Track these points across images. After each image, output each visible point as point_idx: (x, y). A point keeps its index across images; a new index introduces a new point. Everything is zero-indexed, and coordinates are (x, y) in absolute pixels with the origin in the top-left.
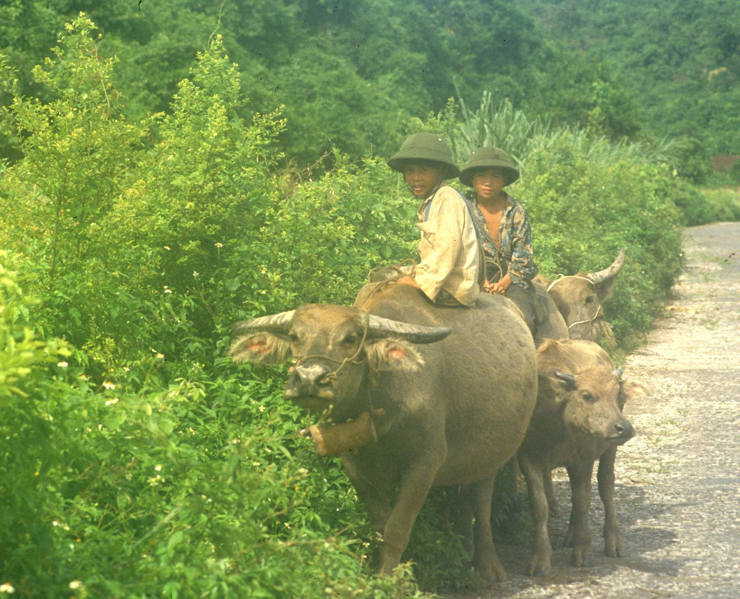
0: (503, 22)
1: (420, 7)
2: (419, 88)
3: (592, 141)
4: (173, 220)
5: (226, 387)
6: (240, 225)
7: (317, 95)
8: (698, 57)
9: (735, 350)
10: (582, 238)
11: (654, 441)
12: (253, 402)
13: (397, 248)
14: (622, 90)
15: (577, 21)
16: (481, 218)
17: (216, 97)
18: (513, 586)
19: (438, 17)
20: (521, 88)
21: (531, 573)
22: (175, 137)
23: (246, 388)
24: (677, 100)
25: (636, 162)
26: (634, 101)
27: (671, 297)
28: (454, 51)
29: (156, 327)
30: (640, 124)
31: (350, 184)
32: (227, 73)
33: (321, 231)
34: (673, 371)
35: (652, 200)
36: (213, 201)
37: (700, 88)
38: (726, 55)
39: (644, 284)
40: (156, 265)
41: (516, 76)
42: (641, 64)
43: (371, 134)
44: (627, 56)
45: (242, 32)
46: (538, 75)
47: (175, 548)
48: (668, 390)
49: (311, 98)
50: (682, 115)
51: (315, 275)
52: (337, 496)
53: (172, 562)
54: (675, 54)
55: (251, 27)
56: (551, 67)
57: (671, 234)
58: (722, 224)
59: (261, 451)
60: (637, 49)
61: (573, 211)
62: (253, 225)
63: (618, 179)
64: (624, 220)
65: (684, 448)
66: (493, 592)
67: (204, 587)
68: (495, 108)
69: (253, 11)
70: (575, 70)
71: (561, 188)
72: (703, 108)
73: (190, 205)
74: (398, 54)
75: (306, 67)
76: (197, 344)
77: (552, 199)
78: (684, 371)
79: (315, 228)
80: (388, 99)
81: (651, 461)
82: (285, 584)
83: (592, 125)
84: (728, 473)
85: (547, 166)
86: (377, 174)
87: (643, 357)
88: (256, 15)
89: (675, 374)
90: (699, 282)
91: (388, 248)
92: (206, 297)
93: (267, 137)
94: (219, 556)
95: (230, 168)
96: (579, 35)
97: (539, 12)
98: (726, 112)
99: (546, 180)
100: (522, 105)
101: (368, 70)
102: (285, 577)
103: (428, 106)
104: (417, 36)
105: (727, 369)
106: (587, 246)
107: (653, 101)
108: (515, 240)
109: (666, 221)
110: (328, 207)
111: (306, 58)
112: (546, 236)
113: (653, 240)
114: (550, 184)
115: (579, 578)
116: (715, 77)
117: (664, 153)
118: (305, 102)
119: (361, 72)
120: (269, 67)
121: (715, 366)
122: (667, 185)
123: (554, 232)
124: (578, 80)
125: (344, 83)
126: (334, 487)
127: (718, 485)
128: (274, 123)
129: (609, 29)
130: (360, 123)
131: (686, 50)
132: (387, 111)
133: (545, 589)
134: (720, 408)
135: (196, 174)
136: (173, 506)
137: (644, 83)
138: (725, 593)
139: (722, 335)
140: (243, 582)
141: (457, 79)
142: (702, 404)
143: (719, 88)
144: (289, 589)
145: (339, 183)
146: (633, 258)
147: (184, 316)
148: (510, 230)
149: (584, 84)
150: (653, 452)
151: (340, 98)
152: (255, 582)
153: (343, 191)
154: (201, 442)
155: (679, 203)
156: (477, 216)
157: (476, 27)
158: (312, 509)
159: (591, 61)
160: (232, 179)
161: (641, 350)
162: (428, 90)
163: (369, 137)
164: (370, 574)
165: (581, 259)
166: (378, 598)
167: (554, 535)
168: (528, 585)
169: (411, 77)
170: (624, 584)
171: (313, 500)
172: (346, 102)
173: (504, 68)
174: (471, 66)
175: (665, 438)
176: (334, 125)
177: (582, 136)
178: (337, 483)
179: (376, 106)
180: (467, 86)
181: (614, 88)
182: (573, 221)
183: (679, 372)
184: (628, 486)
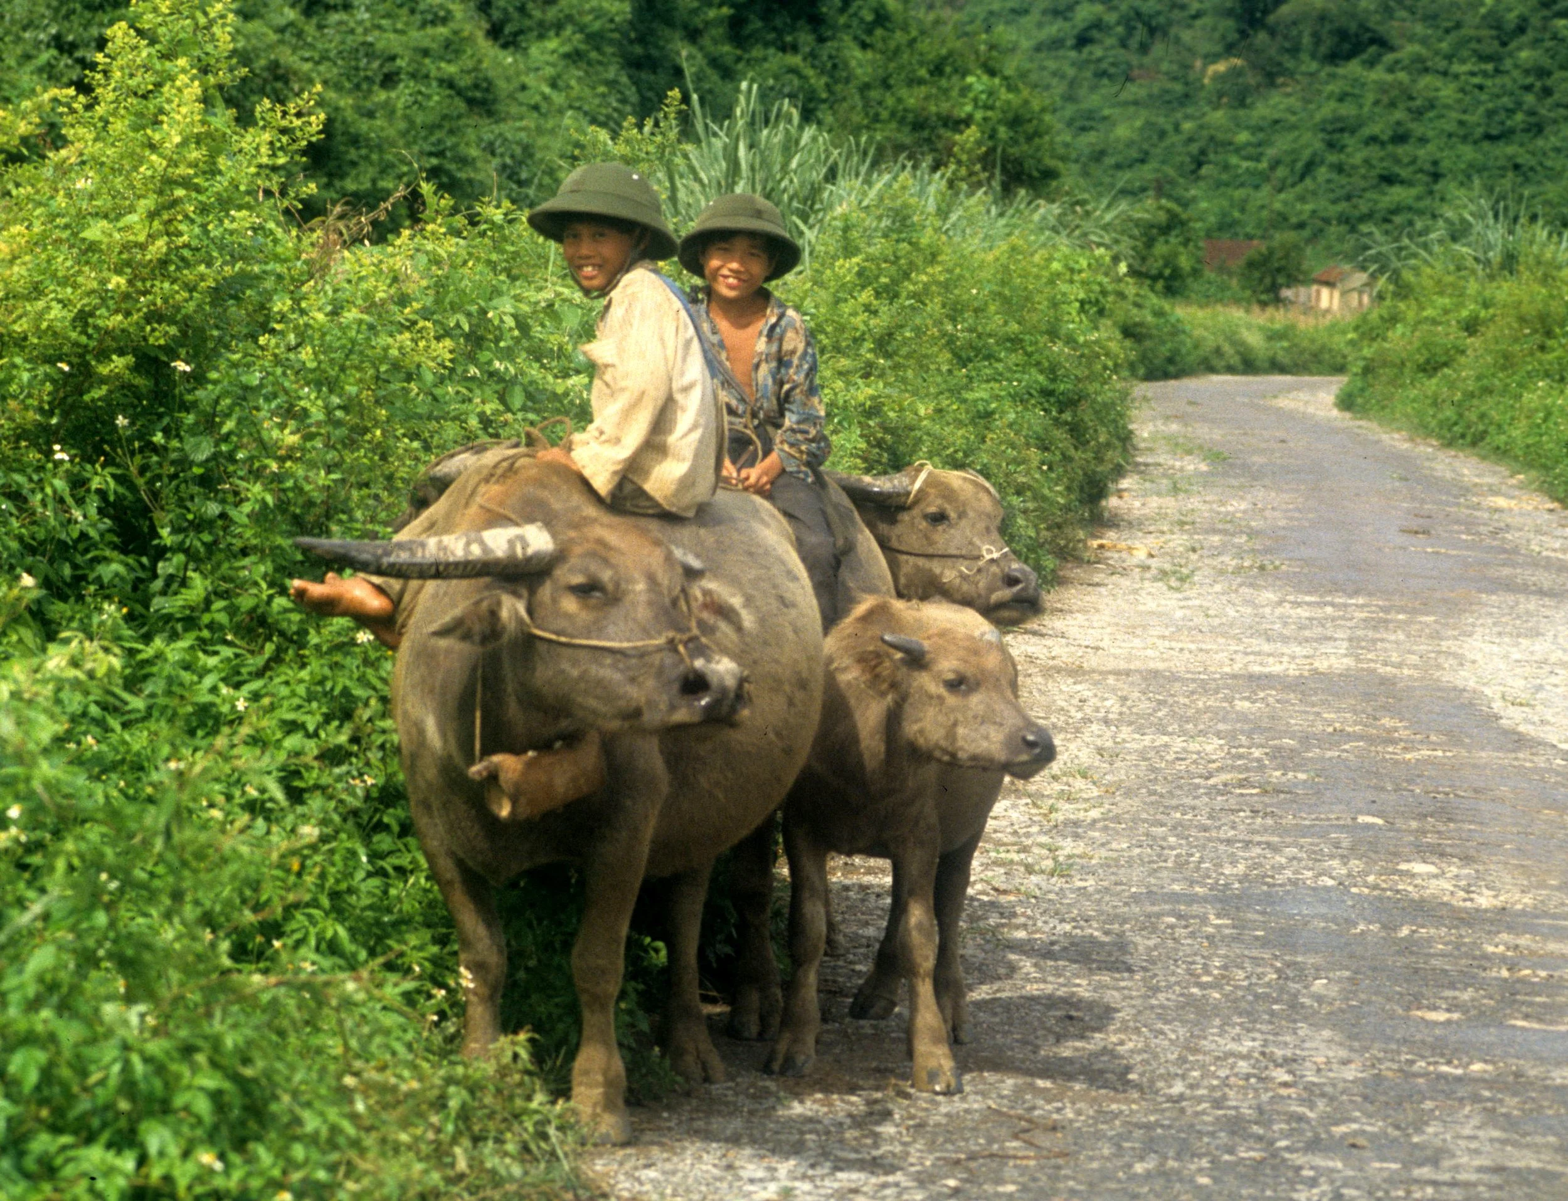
2: (611, 73)
3: (956, 195)
4: (81, 311)
5: (170, 656)
6: (217, 327)
7: (403, 76)
8: (1186, 36)
9: (1224, 635)
10: (923, 392)
11: (1044, 811)
12: (224, 690)
13: (538, 389)
14: (1025, 93)
16: (715, 339)
17: (182, 62)
18: (736, 1094)
20: (821, 82)
21: (776, 1067)
22: (96, 140)
23: (212, 661)
24: (1138, 123)
25: (1045, 244)
26: (1047, 117)
27: (1100, 521)
29: (35, 528)
31: (450, 255)
32: (206, 14)
33: (386, 349)
34: (1093, 671)
35: (1073, 322)
36: (165, 276)
37: (1186, 98)
38: (1243, 34)
39: (1046, 492)
40: (41, 401)
41: (813, 55)
42: (1070, 42)
43: (508, 161)
44: (1040, 25)
46: (855, 56)
47: (40, 979)
48: (1080, 709)
49: (389, 80)
50: (1147, 153)
51: (368, 437)
52: (385, 892)
53: (33, 1005)
54: (1140, 26)
56: (885, 41)
57: (1107, 395)
58: (1215, 378)
59: (237, 793)
60: (1060, 12)
61: (908, 334)
62: (245, 331)
63: (1005, 276)
64: (1015, 358)
65: (1105, 828)
66: (694, 1102)
67: (95, 1062)
68: (764, 118)
70: (930, 48)
71: (886, 288)
72: (1191, 140)
73: (117, 282)
76: (115, 567)
77: (867, 308)
78: (1117, 673)
80: (547, 90)
81: (1036, 850)
82: (260, 1064)
83: (959, 163)
84: (1192, 883)
85: (862, 243)
86: (505, 238)
87: (1034, 639)
89: (1096, 677)
90: (1159, 494)
91: (518, 390)
92: (143, 470)
93: (281, 148)
94: (129, 999)
95: (204, 210)
98: (1237, 150)
99: (857, 269)
100: (820, 115)
101: (508, 29)
102: (260, 1048)
105: (1205, 672)
106: (932, 406)
107: (1086, 122)
108: (786, 387)
109: (1098, 367)
110: (403, 300)
112: (848, 383)
113: (1069, 403)
114: (864, 278)
116: (1218, 78)
117: (1106, 227)
118: (376, 88)
119: (495, 32)
120: (308, 12)
121: (1179, 664)
122: (1104, 293)
123: (866, 376)
124: (937, 70)
125: (457, 52)
126: (381, 873)
127: (1167, 907)
128: (297, 122)
130: (488, 136)
131: (1161, 20)
132: (545, 115)
133: (802, 1102)
134: (1185, 750)
135: (133, 218)
136: (43, 891)
137: (1072, 84)
138: (1170, 1127)
139: (1197, 602)
140: (175, 1055)
141: (690, 57)
142: (1147, 740)
143: (1225, 100)
144: (268, 1074)
145: (427, 253)
146: (1026, 436)
147: (92, 508)
148: (774, 364)
149: (949, 78)
150: (1041, 832)
151: (448, 83)
152: (201, 1058)
153: (434, 268)
154: (114, 766)
155: (1129, 332)
156: (709, 334)
158: (334, 914)
159: (966, 34)
160: (206, 232)
161: (1032, 625)
162: (630, 77)
163: (504, 167)
164: (444, 1054)
165: (918, 433)
166: (454, 1104)
167: (830, 991)
168: (766, 1093)
169: (598, 49)
170: (964, 1099)
171: (335, 895)
172: (459, 93)
173: (789, 39)
174: (721, 30)
175: (1067, 806)
176: (433, 139)
177: (937, 183)
178: (387, 864)
179: (521, 104)
180: (709, 71)
181: (1010, 88)
182: (908, 356)
183: (1105, 674)
184: (985, 898)
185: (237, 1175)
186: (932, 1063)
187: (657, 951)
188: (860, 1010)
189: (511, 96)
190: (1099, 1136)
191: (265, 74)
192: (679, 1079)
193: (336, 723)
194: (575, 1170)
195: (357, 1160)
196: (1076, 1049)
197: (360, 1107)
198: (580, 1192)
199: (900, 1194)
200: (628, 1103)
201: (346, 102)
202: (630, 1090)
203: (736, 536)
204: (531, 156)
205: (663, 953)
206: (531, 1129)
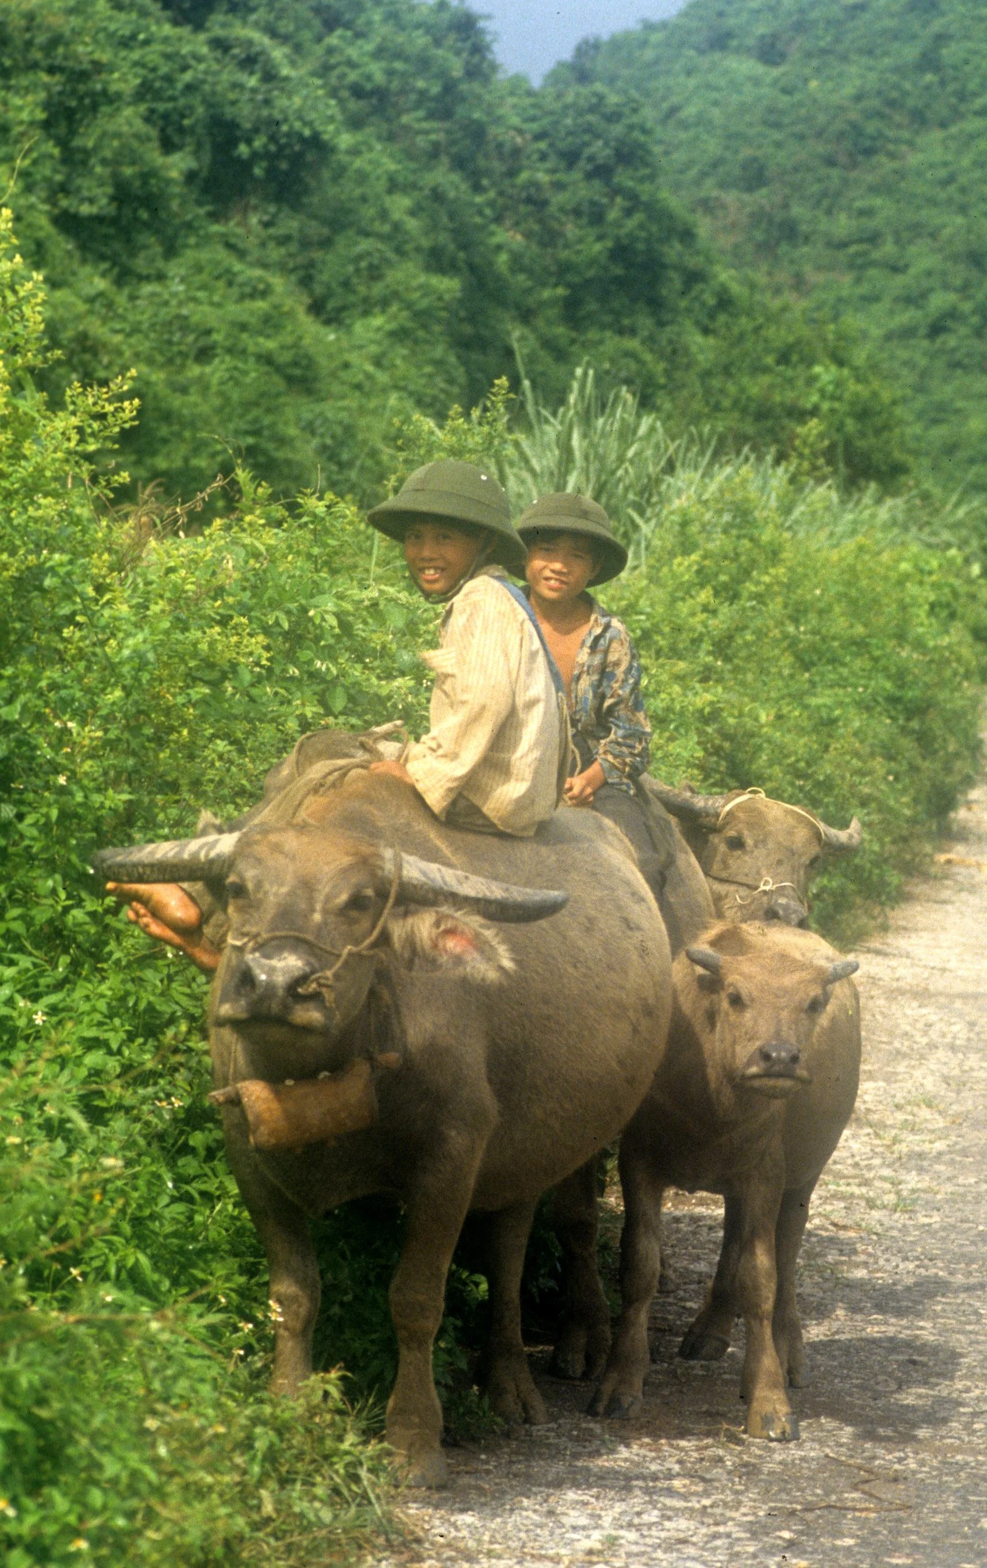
0: (631, 224)
1: (455, 177)
2: (438, 352)
3: (800, 489)
6: (21, 620)
7: (219, 351)
10: (763, 696)
11: (887, 1142)
12: (21, 1003)
13: (360, 691)
14: (876, 384)
15: (790, 232)
18: (559, 1437)
19: (492, 204)
20: (659, 368)
21: (601, 1409)
23: (10, 972)
25: (893, 543)
26: (898, 410)
27: (947, 834)
28: (521, 277)
30: (910, 460)
31: (269, 548)
32: (15, 292)
33: (195, 645)
34: (941, 994)
35: (922, 624)
39: (892, 803)
41: (650, 341)
42: (923, 331)
43: (329, 441)
44: (891, 313)
45: (64, 203)
46: (696, 341)
48: (925, 1033)
49: (204, 355)
51: (174, 736)
52: (190, 1218)
55: (85, 193)
56: (728, 327)
57: (958, 701)
59: (36, 1113)
60: (912, 299)
61: (749, 637)
62: (49, 623)
63: (851, 576)
64: (858, 664)
65: (952, 1162)
66: (514, 1444)
68: (599, 406)
69: (93, 161)
70: (778, 335)
71: (725, 587)
74: (400, 275)
75: (199, 289)
77: (705, 609)
78: (964, 996)
79: (181, 637)
80: (370, 368)
81: (877, 1183)
82: (57, 1405)
83: (801, 456)
85: (701, 539)
86: (327, 532)
88: (98, 169)
89: (943, 1000)
91: (340, 692)
93: (93, 434)
95: (6, 496)
96: (792, 262)
97: (707, 206)
99: (695, 568)
100: (659, 402)
101: (331, 305)
102: (58, 1389)
103: (456, 390)
104: (443, 238)
106: (773, 712)
108: (608, 702)
109: (948, 673)
110: (214, 594)
111: (199, 269)
112: (685, 688)
113: (917, 710)
114: (703, 577)
115: (704, 1427)
117: (955, 526)
118: (189, 362)
119: (316, 308)
120: (119, 282)
122: (955, 594)
123: (704, 680)
124: (784, 358)
125: (277, 327)
126: (187, 1198)
128: (109, 408)
129: (858, 254)
130: (307, 416)
132: (367, 395)
133: (628, 1446)
137: (924, 374)
141: (522, 339)
144: (65, 1416)
145: (244, 546)
146: (872, 745)
148: (596, 677)
149: (795, 367)
150: (883, 1164)
151: (266, 359)
153: (252, 562)
155: (980, 635)
157: (571, 230)
158: (135, 1242)
159: (814, 321)
160: (9, 520)
161: (875, 944)
162: (459, 357)
163: (324, 448)
164: (250, 1390)
165: (757, 741)
166: (261, 1445)
167: (659, 1329)
168: (590, 1435)
169: (424, 327)
170: (800, 1446)
171: (137, 1222)
172: (278, 369)
173: (626, 322)
174: (555, 311)
175: (911, 1137)
176: (250, 417)
177: (779, 477)
178: (192, 1189)
179: (343, 383)
180: (542, 353)
181: (858, 380)
182: (748, 659)
183: (952, 997)
184: (824, 1234)
185: (30, 1520)
186: (768, 1408)
187: (477, 1284)
188: (690, 1350)
189: (333, 375)
190: (942, 1487)
191: (73, 345)
192: (499, 1420)
193: (141, 1040)
194: (389, 1517)
195: (158, 1508)
196: (920, 1396)
197: (162, 1451)
198: (393, 1537)
199: (731, 1546)
200: (444, 1443)
201: (158, 377)
202: (447, 1430)
203: (578, 855)
204: (353, 436)
205: (484, 1286)
206: (342, 1471)
